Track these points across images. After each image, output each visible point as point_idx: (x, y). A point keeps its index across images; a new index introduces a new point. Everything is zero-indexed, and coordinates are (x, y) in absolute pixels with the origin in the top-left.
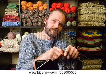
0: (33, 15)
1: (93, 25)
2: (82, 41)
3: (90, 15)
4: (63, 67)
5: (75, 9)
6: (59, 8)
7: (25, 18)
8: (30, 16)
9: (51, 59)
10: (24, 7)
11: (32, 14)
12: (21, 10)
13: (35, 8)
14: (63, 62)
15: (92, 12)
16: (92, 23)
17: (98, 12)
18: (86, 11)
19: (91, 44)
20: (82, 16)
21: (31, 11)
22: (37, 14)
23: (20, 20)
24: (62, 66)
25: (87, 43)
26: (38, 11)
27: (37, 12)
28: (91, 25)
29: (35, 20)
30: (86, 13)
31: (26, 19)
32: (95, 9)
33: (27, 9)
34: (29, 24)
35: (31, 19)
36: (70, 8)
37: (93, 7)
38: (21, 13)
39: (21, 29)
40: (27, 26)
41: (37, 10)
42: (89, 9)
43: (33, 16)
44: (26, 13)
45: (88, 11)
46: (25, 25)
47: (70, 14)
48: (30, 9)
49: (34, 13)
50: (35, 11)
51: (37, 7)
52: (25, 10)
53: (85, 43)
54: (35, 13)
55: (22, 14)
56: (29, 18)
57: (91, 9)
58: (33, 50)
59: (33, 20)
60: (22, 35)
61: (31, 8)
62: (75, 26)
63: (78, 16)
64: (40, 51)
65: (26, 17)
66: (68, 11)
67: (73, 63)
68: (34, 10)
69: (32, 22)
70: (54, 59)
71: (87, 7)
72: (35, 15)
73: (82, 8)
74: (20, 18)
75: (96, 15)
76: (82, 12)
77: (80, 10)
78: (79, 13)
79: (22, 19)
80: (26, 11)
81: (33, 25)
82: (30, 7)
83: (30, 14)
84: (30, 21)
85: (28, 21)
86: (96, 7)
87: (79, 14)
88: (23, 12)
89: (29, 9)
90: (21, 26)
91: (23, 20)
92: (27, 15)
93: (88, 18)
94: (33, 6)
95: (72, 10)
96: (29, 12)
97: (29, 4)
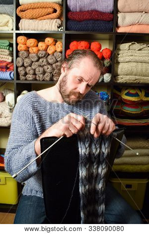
0: (38, 61)
1: (138, 82)
2: (120, 109)
3: (135, 64)
4: (86, 149)
5: (109, 53)
7: (23, 65)
8: (32, 62)
9: (66, 133)
10: (21, 47)
11: (36, 59)
12: (17, 52)
13: (41, 49)
14: (87, 140)
15: (137, 58)
16: (137, 77)
17: (147, 59)
19: (134, 113)
20: (120, 66)
21: (35, 55)
22: (45, 60)
23: (15, 68)
24: (85, 146)
25: (129, 112)
26: (46, 54)
27: (44, 56)
28: (136, 82)
29: (41, 69)
30: (127, 60)
31: (25, 67)
33: (27, 50)
34: (30, 77)
35: (33, 67)
36: (101, 51)
37: (139, 50)
38: (17, 56)
39: (15, 84)
40: (26, 80)
41: (44, 53)
42: (132, 54)
43: (36, 63)
44: (26, 58)
45: (132, 57)
46: (22, 78)
48: (33, 50)
49: (39, 58)
50: (40, 55)
51: (44, 47)
52: (23, 52)
53: (125, 111)
54: (42, 58)
55: (18, 58)
56: (30, 66)
57: (136, 54)
59: (37, 70)
60: (17, 95)
61: (35, 49)
63: (115, 65)
64: (48, 123)
65: (25, 64)
67: (105, 144)
68: (40, 52)
69: (35, 74)
70: (71, 134)
71: (129, 50)
72: (41, 60)
73: (121, 52)
74: (15, 65)
75: (144, 64)
76: (120, 59)
77: (119, 54)
78: (117, 60)
79: (17, 68)
80: (26, 54)
81: (38, 78)
82: (33, 46)
83: (33, 60)
84: (32, 72)
85: (27, 71)
86: (145, 50)
88: (20, 55)
89: (30, 49)
90: (15, 79)
91: (20, 69)
92: (27, 60)
93: (130, 69)
94: (37, 46)
95: (105, 55)
96: (30, 55)
97: (32, 41)
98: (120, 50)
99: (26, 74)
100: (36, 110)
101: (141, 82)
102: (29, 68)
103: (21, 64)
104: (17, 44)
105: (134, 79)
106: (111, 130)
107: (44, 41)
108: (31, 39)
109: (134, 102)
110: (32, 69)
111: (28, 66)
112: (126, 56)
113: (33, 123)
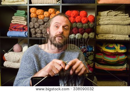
0: (43, 24)
1: (114, 38)
2: (102, 58)
3: (112, 26)
5: (92, 18)
6: (74, 16)
7: (34, 27)
8: (40, 25)
9: (50, 74)
10: (33, 15)
11: (42, 23)
12: (30, 18)
13: (46, 16)
15: (113, 22)
16: (113, 35)
17: (120, 22)
18: (106, 21)
19: (112, 61)
20: (101, 27)
21: (41, 20)
22: (48, 24)
23: (28, 29)
24: (64, 83)
25: (108, 60)
27: (48, 21)
28: (112, 39)
30: (106, 23)
31: (35, 29)
32: (118, 19)
33: (37, 17)
34: (39, 35)
35: (40, 28)
36: (87, 17)
37: (114, 16)
38: (30, 21)
39: (28, 40)
40: (36, 37)
41: (47, 19)
42: (110, 19)
43: (43, 26)
44: (36, 22)
45: (109, 21)
46: (33, 36)
47: (86, 24)
49: (44, 23)
50: (45, 20)
51: (48, 15)
52: (34, 18)
53: (105, 60)
54: (46, 22)
55: (31, 23)
56: (39, 27)
57: (112, 19)
59: (43, 30)
61: (42, 16)
62: (93, 39)
63: (97, 26)
65: (35, 27)
66: (84, 20)
68: (45, 18)
69: (42, 33)
71: (107, 16)
72: (46, 24)
73: (101, 18)
74: (28, 27)
75: (119, 26)
76: (101, 22)
77: (100, 19)
78: (98, 23)
79: (30, 29)
80: (36, 19)
81: (44, 36)
82: (41, 14)
83: (40, 23)
84: (39, 32)
85: (37, 31)
86: (119, 16)
88: (32, 20)
89: (39, 17)
90: (29, 37)
91: (32, 30)
92: (36, 24)
93: (108, 29)
94: (43, 14)
95: (89, 19)
96: (38, 20)
97: (39, 11)
98: (100, 16)
99: (36, 33)
100: (37, 57)
101: (117, 39)
102: (38, 29)
103: (32, 26)
104: (30, 13)
105: (111, 37)
106: (82, 72)
107: (47, 11)
108: (39, 10)
109: (112, 53)
110: (40, 30)
111: (37, 28)
112: (105, 20)
113: (34, 65)
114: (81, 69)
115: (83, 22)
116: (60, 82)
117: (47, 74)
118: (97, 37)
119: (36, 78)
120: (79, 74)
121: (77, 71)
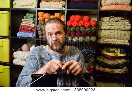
1: (115, 43)
2: (102, 61)
3: (113, 31)
5: (95, 23)
6: (78, 21)
7: (41, 29)
10: (40, 18)
15: (114, 27)
16: (114, 40)
17: (121, 28)
18: (107, 26)
19: (111, 64)
20: (103, 32)
24: (61, 81)
25: (107, 63)
28: (113, 43)
30: (108, 28)
31: (42, 31)
32: (119, 25)
33: (44, 20)
37: (116, 22)
39: (36, 41)
40: (42, 38)
42: (111, 24)
44: (43, 25)
45: (111, 26)
46: (40, 37)
47: (89, 29)
52: (41, 21)
53: (105, 62)
55: (38, 25)
57: (113, 25)
58: (39, 63)
62: (94, 42)
63: (99, 31)
66: (87, 24)
71: (109, 21)
73: (103, 23)
74: (36, 29)
75: (119, 31)
76: (103, 27)
77: (102, 24)
79: (37, 31)
80: (43, 22)
85: (43, 33)
86: (120, 22)
87: (99, 29)
88: (39, 23)
89: (46, 20)
91: (39, 32)
93: (109, 34)
95: (92, 24)
98: (102, 21)
99: (42, 35)
100: (40, 56)
101: (117, 43)
103: (39, 28)
104: (38, 17)
105: (112, 41)
107: (54, 15)
108: (46, 14)
109: (112, 57)
113: (38, 63)
114: (77, 70)
115: (86, 26)
116: (57, 80)
117: (46, 72)
118: (98, 41)
119: (35, 75)
120: (75, 74)
121: (73, 72)
